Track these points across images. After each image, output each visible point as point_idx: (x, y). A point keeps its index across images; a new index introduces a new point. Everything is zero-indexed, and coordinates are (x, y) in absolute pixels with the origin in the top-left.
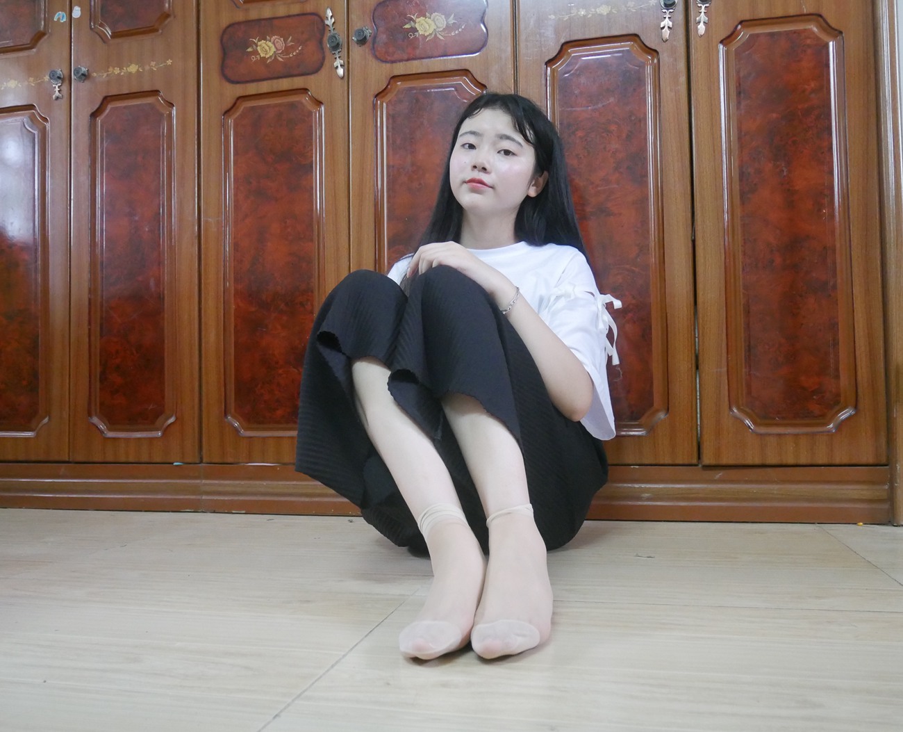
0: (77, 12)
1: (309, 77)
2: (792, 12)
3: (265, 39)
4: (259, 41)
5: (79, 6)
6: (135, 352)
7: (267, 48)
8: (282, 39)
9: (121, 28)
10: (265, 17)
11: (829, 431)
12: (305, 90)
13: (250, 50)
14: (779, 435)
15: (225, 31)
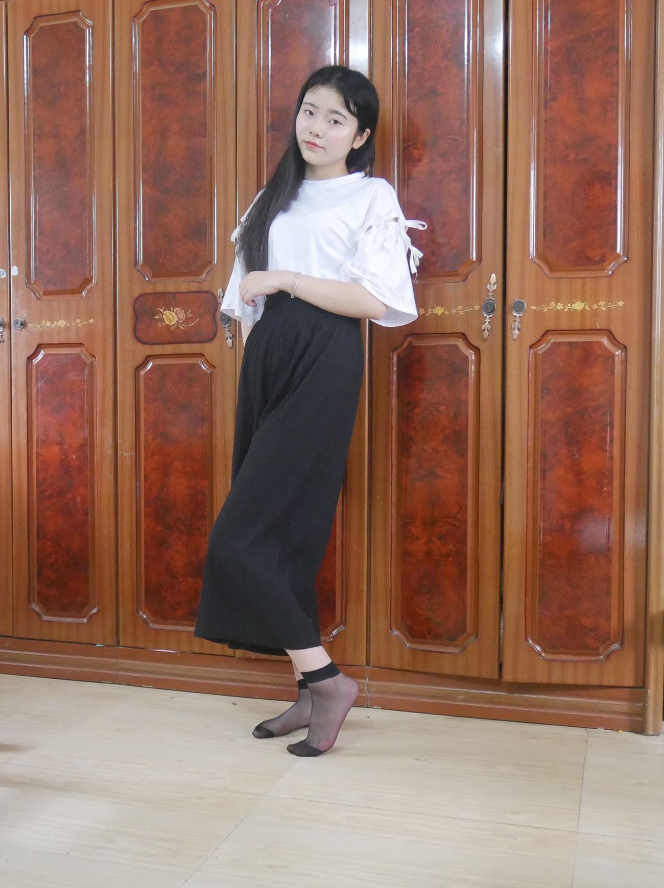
0: (15, 271)
1: (204, 344)
2: (588, 326)
3: (170, 310)
4: (164, 311)
5: (17, 266)
6: (65, 555)
7: (171, 317)
8: (183, 311)
9: (51, 288)
10: (169, 291)
11: (601, 660)
12: (201, 355)
13: (157, 317)
14: (563, 661)
15: (137, 299)
